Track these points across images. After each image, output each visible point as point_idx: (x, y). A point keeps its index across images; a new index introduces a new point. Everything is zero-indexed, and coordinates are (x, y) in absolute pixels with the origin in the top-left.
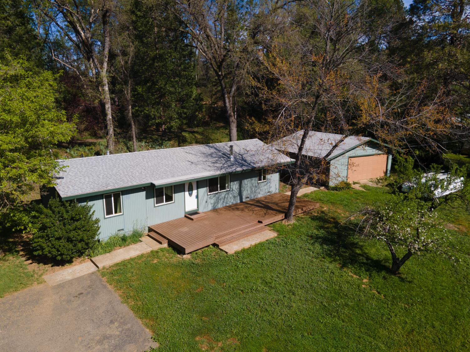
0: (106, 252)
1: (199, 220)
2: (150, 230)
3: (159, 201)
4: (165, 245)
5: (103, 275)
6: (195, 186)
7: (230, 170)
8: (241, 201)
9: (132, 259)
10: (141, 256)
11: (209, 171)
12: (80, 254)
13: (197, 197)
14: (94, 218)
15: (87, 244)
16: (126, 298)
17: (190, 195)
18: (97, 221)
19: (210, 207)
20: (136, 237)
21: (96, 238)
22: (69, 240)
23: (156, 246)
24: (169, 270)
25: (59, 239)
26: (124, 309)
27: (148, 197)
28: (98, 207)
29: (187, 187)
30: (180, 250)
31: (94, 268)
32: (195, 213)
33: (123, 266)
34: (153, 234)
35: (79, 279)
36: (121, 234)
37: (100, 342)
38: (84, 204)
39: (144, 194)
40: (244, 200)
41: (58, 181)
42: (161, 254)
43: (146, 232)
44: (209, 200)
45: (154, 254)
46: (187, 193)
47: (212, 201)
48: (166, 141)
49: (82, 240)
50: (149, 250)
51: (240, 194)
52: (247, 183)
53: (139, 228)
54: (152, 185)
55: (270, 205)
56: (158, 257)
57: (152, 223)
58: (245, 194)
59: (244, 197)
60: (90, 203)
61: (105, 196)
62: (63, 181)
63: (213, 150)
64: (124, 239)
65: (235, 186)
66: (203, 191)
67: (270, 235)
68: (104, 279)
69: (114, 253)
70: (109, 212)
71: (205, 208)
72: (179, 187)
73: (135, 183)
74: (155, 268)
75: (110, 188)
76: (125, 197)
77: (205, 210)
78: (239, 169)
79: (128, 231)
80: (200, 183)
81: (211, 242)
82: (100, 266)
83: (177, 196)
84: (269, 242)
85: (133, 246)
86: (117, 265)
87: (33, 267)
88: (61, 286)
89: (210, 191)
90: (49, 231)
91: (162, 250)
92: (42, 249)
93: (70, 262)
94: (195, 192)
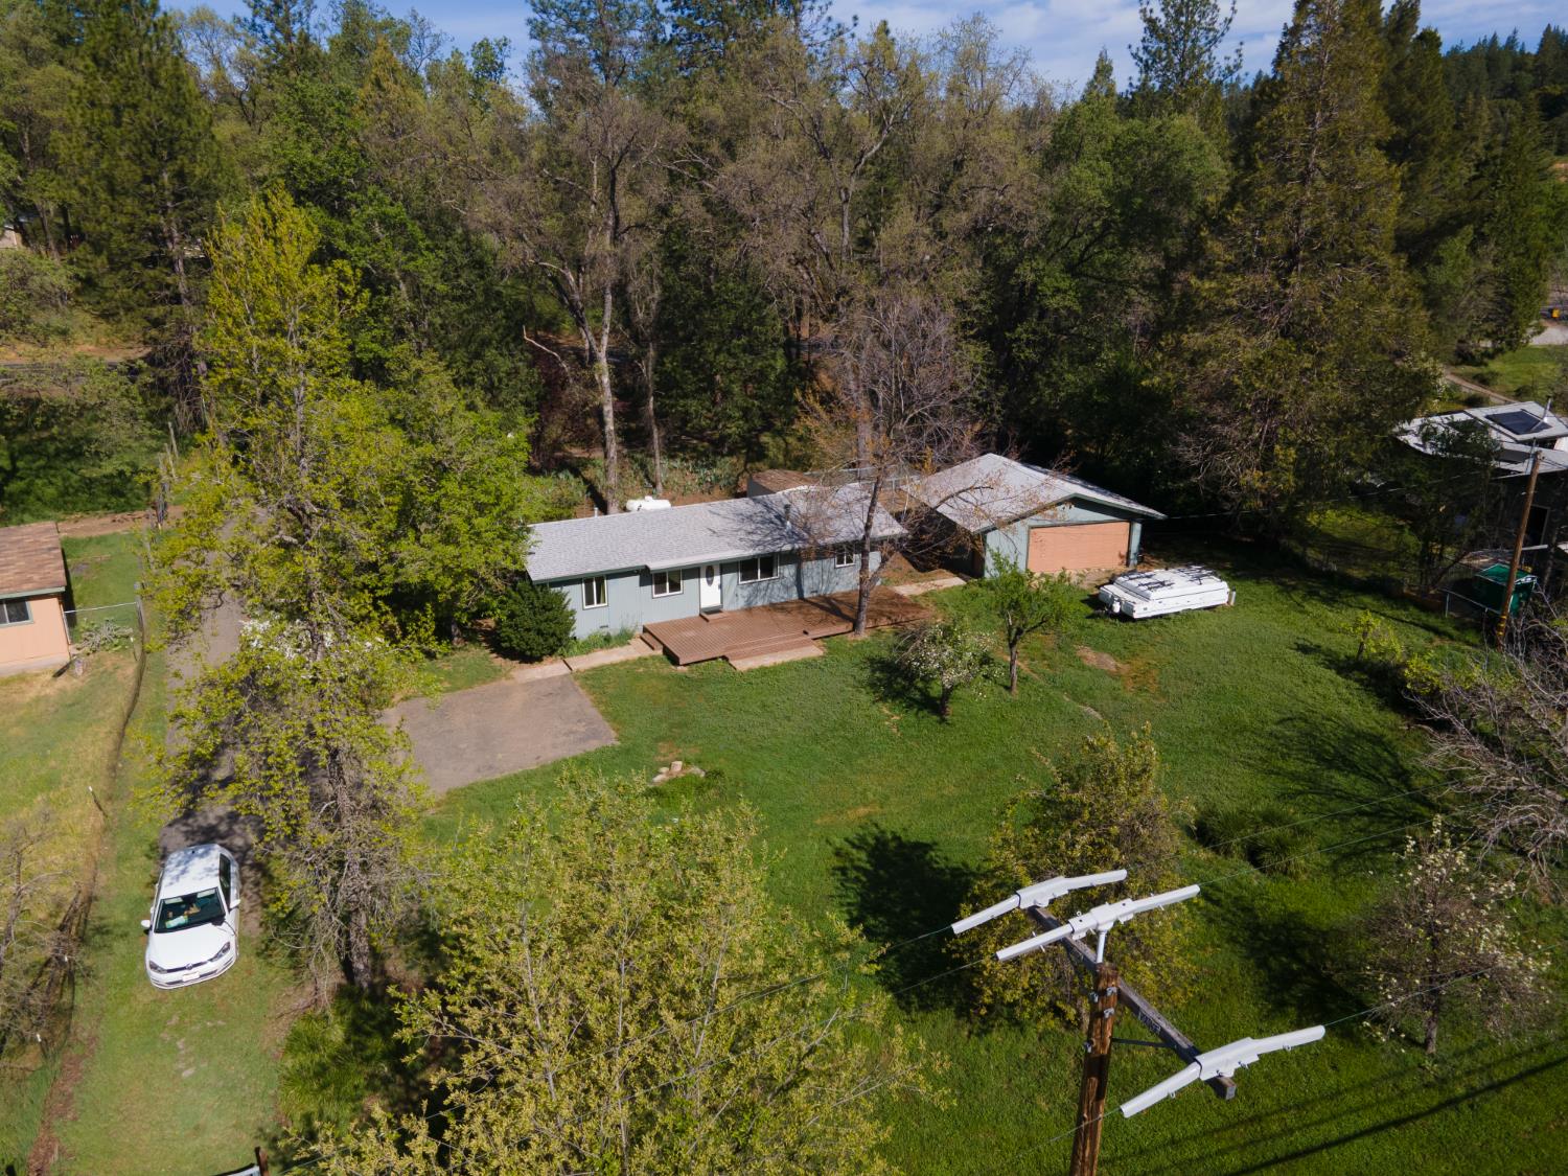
0: (582, 653)
1: (717, 622)
2: (645, 630)
3: (661, 590)
4: (659, 652)
5: (576, 678)
6: (717, 569)
7: (770, 549)
8: (801, 597)
9: (613, 665)
10: (625, 663)
11: (737, 548)
12: (552, 652)
13: (721, 587)
14: (569, 608)
15: (560, 640)
16: (598, 703)
17: (710, 583)
18: (573, 612)
19: (741, 603)
20: (624, 638)
21: (571, 634)
22: (540, 632)
23: (646, 652)
24: (654, 682)
25: (528, 630)
26: (593, 712)
27: (642, 583)
28: (575, 595)
29: (703, 572)
30: (673, 659)
31: (566, 671)
32: (716, 610)
33: (599, 672)
34: (647, 636)
35: (549, 680)
36: (605, 632)
37: (566, 734)
38: (557, 589)
39: (637, 578)
40: (806, 595)
41: (529, 558)
42: (650, 662)
43: (639, 632)
44: (740, 592)
45: (642, 661)
46: (703, 581)
47: (746, 593)
48: (723, 456)
49: (554, 634)
50: (636, 656)
51: (799, 583)
52: (811, 568)
53: (630, 626)
54: (647, 568)
55: (841, 606)
56: (647, 666)
57: (646, 621)
58: (807, 584)
59: (805, 589)
60: (565, 589)
61: (586, 580)
62: (535, 557)
63: (760, 508)
64: (607, 639)
65: (788, 571)
66: (732, 578)
67: (814, 651)
68: (577, 683)
69: (591, 655)
70: (589, 601)
71: (732, 602)
72: (692, 572)
73: (624, 565)
74: (638, 677)
75: (590, 570)
76: (611, 581)
77: (733, 608)
78: (788, 547)
79: (614, 630)
80: (726, 567)
81: (718, 653)
82: (574, 668)
83: (685, 584)
84: (808, 664)
85: (618, 649)
86: (594, 669)
87: (499, 661)
88: (531, 684)
89: (743, 579)
90: (517, 620)
91: (653, 657)
92: (511, 640)
93: (539, 660)
94: (717, 579)
